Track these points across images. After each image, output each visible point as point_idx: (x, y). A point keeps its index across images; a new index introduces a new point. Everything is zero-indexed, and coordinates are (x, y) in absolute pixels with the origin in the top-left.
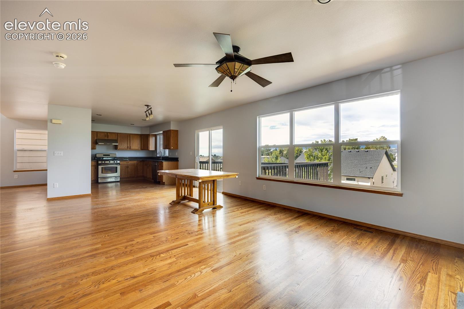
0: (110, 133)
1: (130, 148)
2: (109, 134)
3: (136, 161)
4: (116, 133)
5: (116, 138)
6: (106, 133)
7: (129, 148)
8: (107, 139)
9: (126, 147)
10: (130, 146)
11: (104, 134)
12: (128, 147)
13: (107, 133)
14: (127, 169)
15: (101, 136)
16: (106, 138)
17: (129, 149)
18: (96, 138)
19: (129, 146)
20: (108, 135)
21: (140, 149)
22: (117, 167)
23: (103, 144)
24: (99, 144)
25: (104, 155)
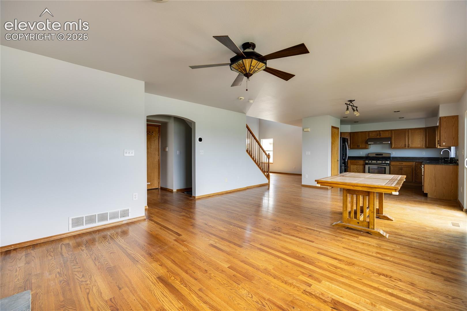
0: (383, 131)
1: (408, 146)
2: (381, 132)
3: (415, 162)
4: (389, 130)
5: (390, 136)
6: (378, 132)
7: (407, 145)
8: (379, 137)
9: (403, 146)
10: (409, 144)
11: (376, 133)
12: (405, 145)
13: (380, 131)
15: (373, 136)
16: (378, 137)
18: (367, 138)
19: (407, 144)
20: (380, 134)
21: (424, 147)
22: (385, 168)
23: (373, 143)
24: (369, 143)
25: (376, 155)
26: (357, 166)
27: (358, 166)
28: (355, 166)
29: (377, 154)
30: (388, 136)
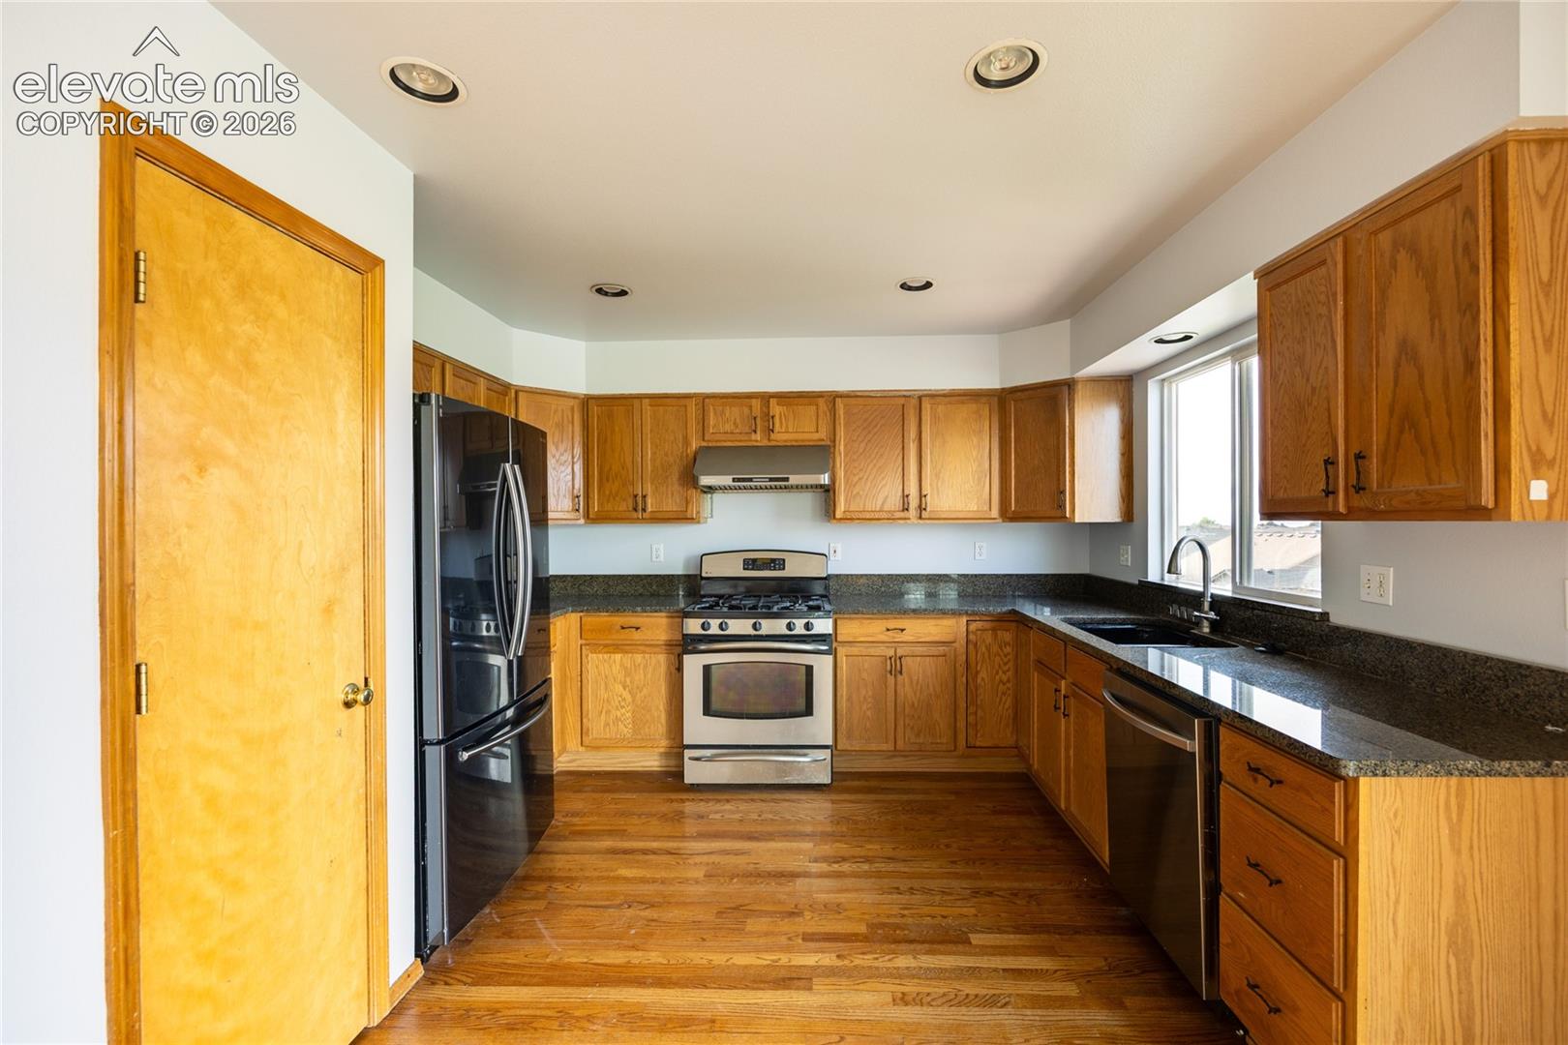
0: (784, 397)
1: (921, 508)
2: (776, 409)
3: (964, 619)
4: (820, 395)
5: (823, 434)
6: (756, 404)
7: (914, 503)
8: (765, 443)
9: (894, 502)
10: (922, 496)
11: (746, 410)
12: (905, 497)
13: (766, 398)
14: (891, 679)
15: (728, 427)
16: (758, 439)
17: (913, 512)
18: (694, 446)
19: (913, 491)
20: (768, 417)
21: (995, 513)
22: (809, 669)
23: (726, 480)
24: (705, 480)
25: (751, 564)
26: (627, 659)
27: (639, 658)
28: (618, 657)
29: (754, 561)
30: (816, 436)
